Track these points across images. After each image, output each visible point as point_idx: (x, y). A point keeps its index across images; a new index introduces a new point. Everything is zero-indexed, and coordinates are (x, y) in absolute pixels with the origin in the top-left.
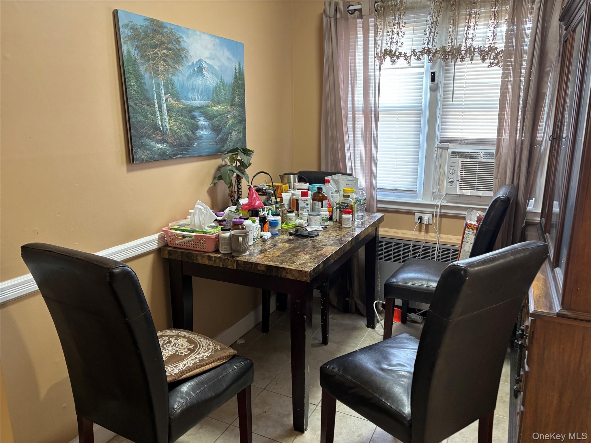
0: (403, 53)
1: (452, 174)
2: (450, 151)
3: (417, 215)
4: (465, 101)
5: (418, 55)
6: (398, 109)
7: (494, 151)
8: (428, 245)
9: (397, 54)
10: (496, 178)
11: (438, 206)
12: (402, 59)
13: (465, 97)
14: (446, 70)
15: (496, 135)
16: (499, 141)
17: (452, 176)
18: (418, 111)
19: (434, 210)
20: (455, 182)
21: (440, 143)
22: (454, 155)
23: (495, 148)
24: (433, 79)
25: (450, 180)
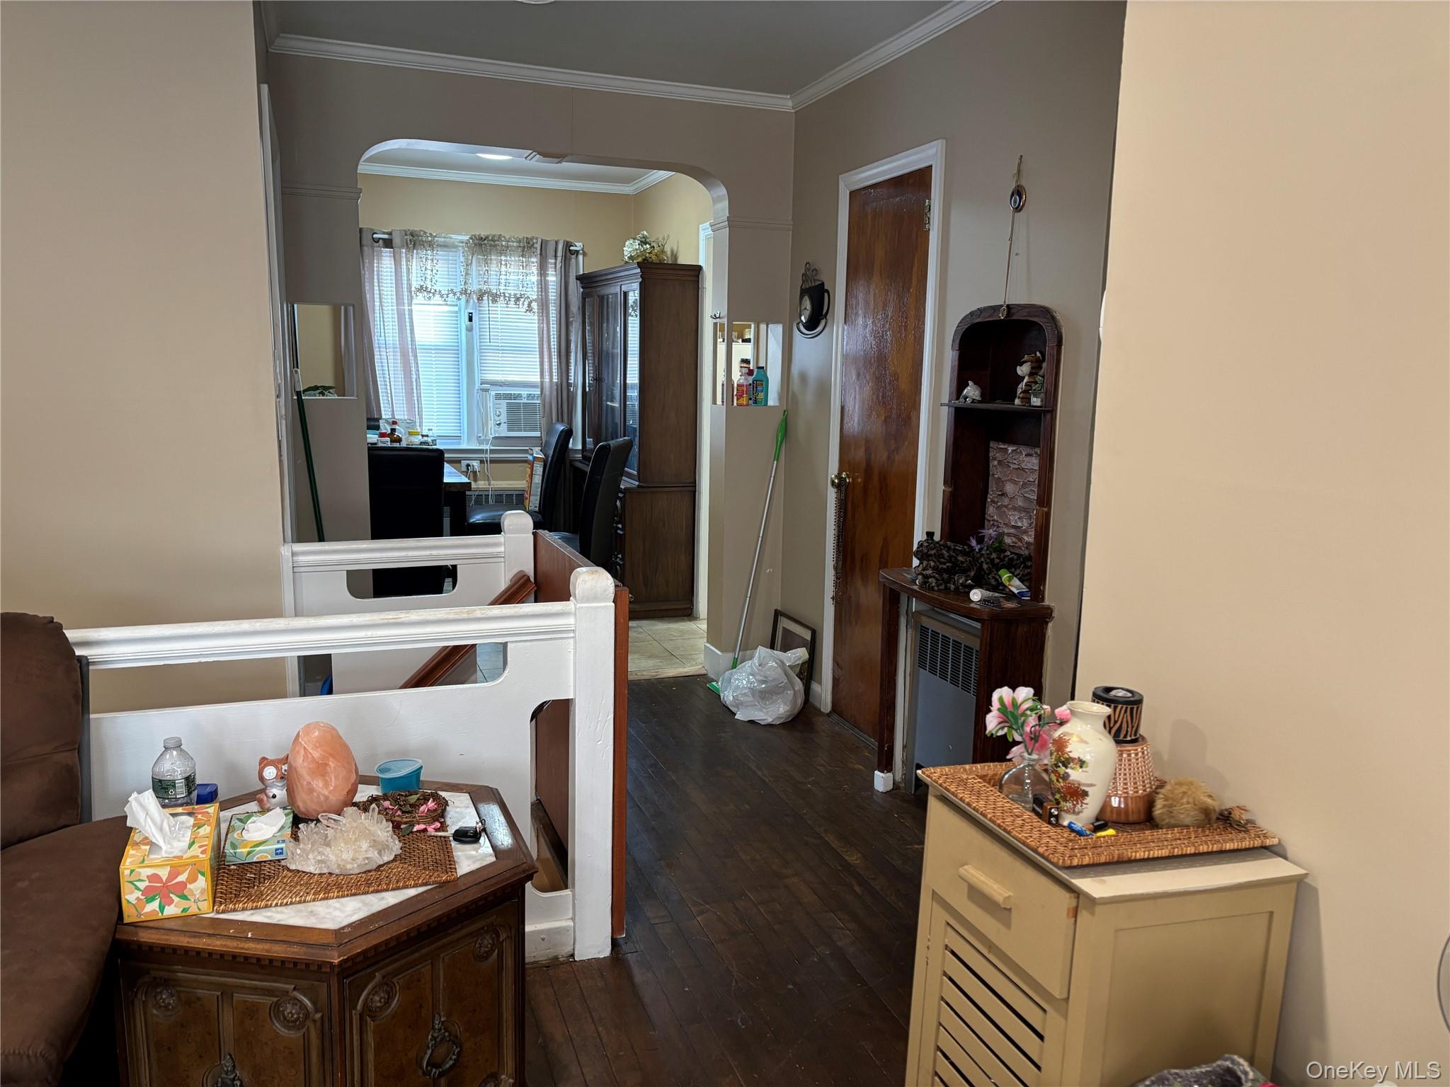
0: (438, 291)
1: (499, 416)
2: (493, 393)
3: (464, 463)
4: (502, 343)
5: (458, 295)
6: (433, 348)
7: (539, 393)
8: (481, 493)
9: (433, 291)
10: (543, 417)
11: (487, 450)
12: (437, 296)
13: (501, 339)
14: (480, 311)
15: (539, 377)
16: (542, 383)
17: (498, 418)
18: (457, 351)
19: (483, 456)
20: (502, 424)
21: (481, 384)
22: (498, 397)
23: (539, 390)
24: (471, 319)
25: (498, 422)
